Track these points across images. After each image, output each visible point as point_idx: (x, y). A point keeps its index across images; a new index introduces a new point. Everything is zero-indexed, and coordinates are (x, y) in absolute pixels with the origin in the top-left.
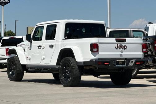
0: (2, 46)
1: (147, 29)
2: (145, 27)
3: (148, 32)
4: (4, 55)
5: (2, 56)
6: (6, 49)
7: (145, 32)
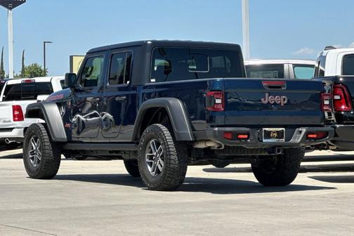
0: (4, 100)
1: (322, 60)
2: (319, 55)
3: (324, 66)
4: (10, 121)
5: (4, 121)
6: (13, 106)
7: (318, 67)
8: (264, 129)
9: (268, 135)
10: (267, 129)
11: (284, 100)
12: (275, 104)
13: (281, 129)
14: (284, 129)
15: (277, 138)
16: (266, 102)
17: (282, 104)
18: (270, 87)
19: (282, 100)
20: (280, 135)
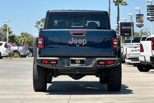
8: (71, 58)
9: (74, 62)
10: (73, 59)
11: (85, 42)
12: (78, 44)
13: (82, 59)
14: (85, 59)
15: (80, 63)
16: (72, 43)
17: (83, 44)
18: (74, 34)
19: (83, 42)
20: (82, 62)
